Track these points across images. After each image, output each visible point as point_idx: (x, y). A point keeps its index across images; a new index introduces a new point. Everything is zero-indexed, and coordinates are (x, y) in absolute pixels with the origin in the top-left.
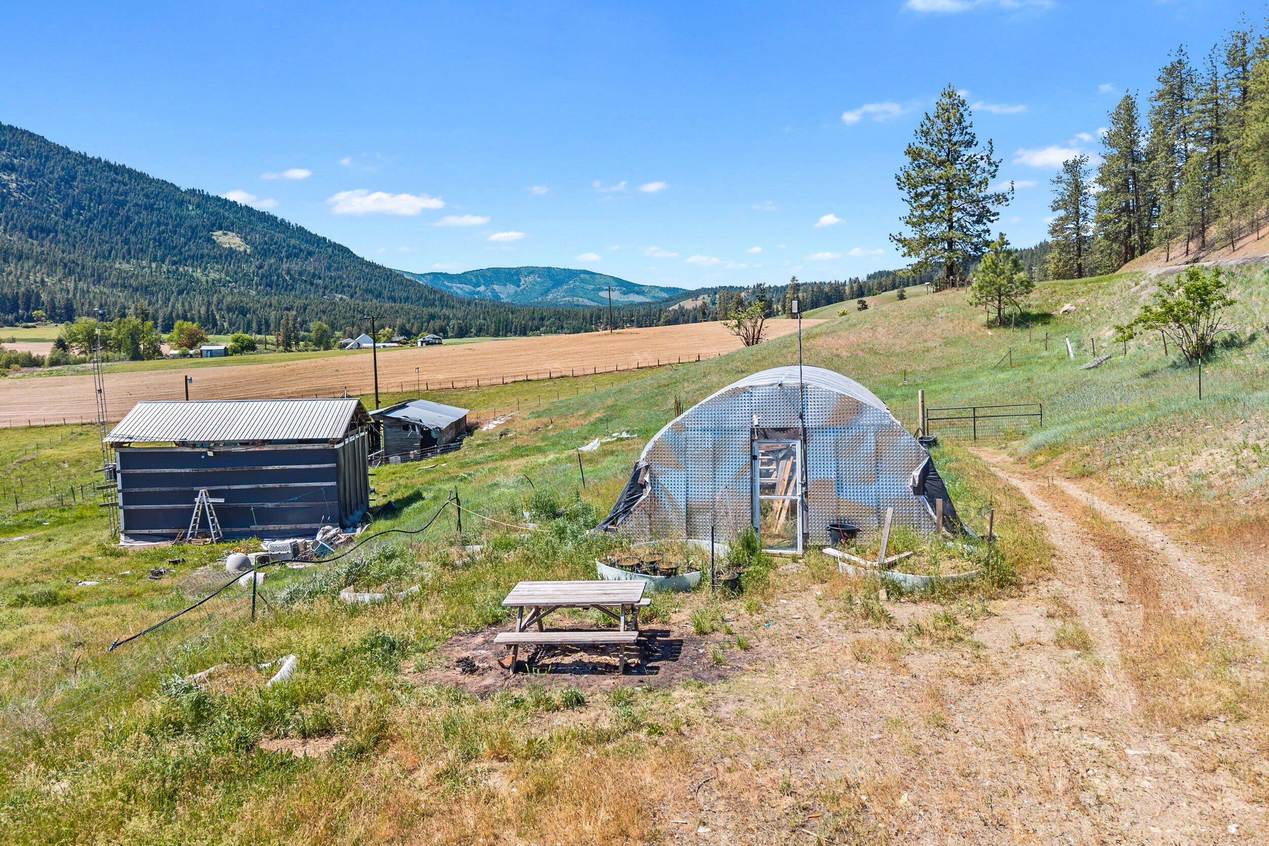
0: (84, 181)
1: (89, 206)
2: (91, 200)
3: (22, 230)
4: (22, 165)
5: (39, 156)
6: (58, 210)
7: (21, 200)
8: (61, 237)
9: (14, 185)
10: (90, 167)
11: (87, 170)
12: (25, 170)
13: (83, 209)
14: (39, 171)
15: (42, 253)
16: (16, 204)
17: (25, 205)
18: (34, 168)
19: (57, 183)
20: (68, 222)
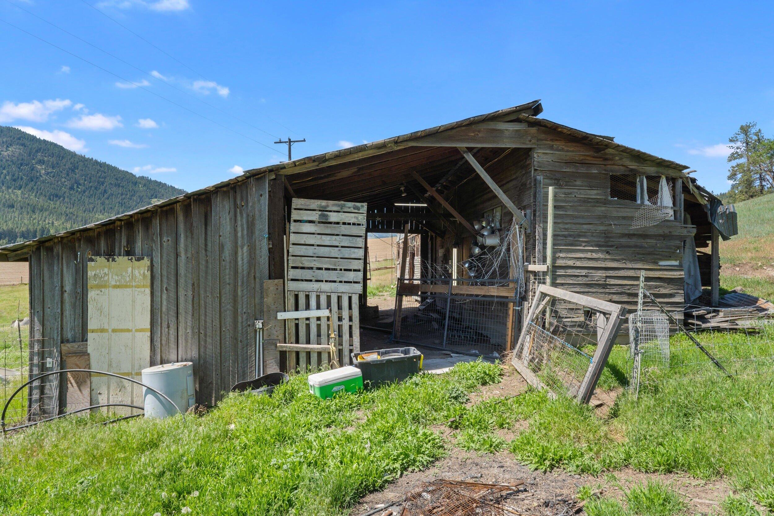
0: (82, 170)
1: (84, 183)
2: (85, 180)
3: (45, 196)
4: (49, 161)
5: (59, 156)
6: (67, 185)
7: (46, 180)
8: (66, 199)
9: (43, 171)
10: (86, 163)
11: (84, 164)
12: (50, 163)
13: (80, 185)
14: (58, 164)
15: (55, 208)
16: (43, 182)
17: (48, 182)
18: (55, 163)
19: (67, 171)
20: (71, 192)
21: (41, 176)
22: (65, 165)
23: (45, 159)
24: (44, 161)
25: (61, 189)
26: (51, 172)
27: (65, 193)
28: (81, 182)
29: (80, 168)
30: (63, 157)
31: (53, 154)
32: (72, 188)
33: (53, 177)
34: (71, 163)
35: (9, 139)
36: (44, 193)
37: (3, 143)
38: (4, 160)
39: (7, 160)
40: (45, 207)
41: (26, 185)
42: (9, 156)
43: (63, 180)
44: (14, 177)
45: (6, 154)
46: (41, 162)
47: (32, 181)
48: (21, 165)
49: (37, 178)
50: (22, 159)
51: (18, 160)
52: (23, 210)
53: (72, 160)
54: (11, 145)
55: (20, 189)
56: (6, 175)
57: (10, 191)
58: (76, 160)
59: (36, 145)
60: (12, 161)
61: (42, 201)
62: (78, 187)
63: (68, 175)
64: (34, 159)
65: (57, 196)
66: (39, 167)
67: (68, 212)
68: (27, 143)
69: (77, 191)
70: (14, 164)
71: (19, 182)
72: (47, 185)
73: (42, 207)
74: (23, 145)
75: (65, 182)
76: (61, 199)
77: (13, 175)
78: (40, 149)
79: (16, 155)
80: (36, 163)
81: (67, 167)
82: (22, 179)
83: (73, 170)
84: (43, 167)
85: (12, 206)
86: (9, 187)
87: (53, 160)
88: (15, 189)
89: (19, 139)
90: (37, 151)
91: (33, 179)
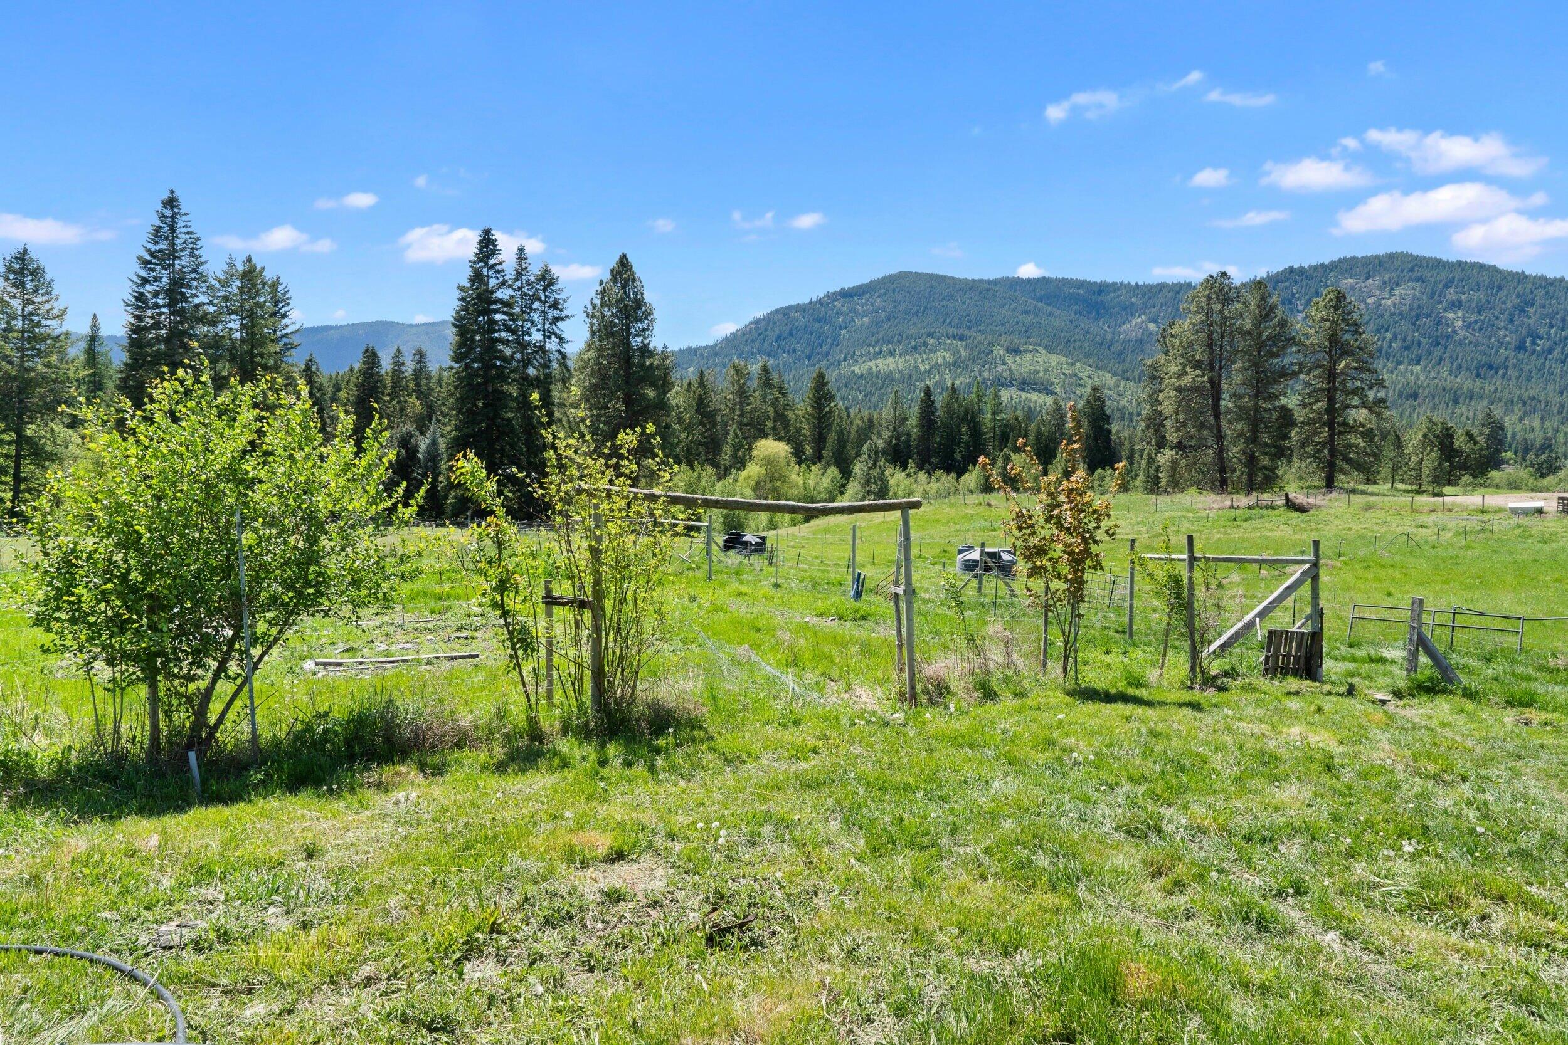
21: (1454, 332)
22: (1504, 303)
23: (1463, 297)
24: (1460, 302)
25: (1497, 352)
26: (1476, 322)
27: (1506, 358)
28: (1542, 331)
29: (1538, 302)
30: (1500, 288)
31: (1478, 284)
32: (1521, 347)
33: (1481, 329)
34: (1518, 296)
35: (1394, 274)
36: (1464, 365)
37: (1384, 283)
38: (1387, 315)
39: (1392, 314)
40: (1477, 390)
41: (1430, 353)
42: (1394, 305)
43: (1501, 333)
44: (1408, 342)
45: (1389, 302)
46: (1455, 305)
47: (1438, 344)
48: (1417, 317)
49: (1448, 337)
50: (1419, 307)
51: (1411, 309)
52: (1437, 400)
53: (1520, 289)
54: (1397, 284)
55: (1418, 363)
56: (1391, 341)
57: (1402, 368)
58: (1529, 286)
59: (1443, 275)
60: (1400, 314)
61: (1464, 381)
62: (1534, 343)
63: (1511, 321)
64: (1440, 302)
65: (1491, 367)
66: (1451, 316)
67: (1525, 396)
68: (1427, 274)
69: (1533, 352)
70: (1404, 318)
71: (1415, 352)
72: (1469, 349)
73: (1471, 391)
74: (1420, 279)
75: (1505, 336)
76: (1501, 372)
77: (1404, 340)
78: (1452, 281)
79: (1408, 301)
80: (1445, 309)
81: (1509, 305)
82: (1419, 344)
83: (1522, 310)
84: (1460, 314)
85: (1415, 396)
86: (1399, 363)
87: (1480, 296)
88: (1409, 364)
89: (1412, 270)
90: (1446, 286)
91: (1441, 340)
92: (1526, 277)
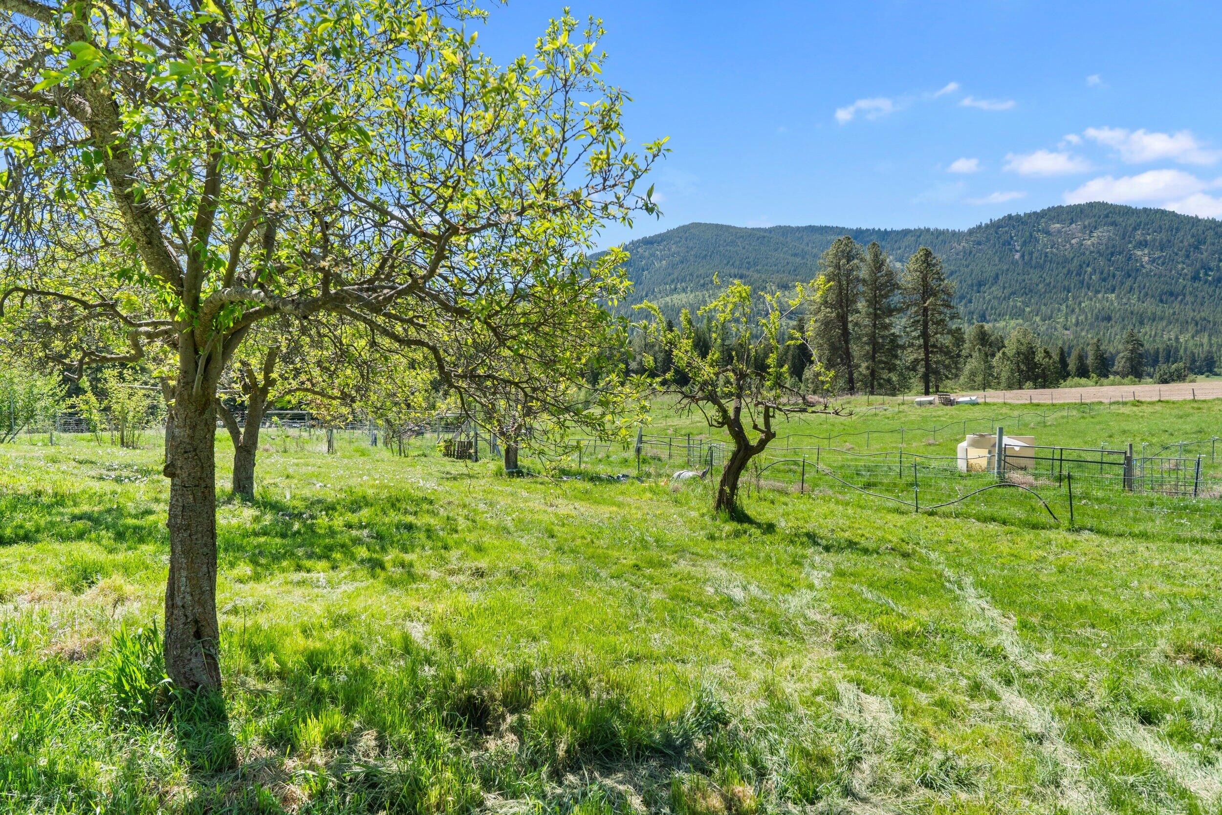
21: (1142, 266)
22: (1182, 242)
23: (1148, 237)
24: (1146, 241)
25: (1177, 281)
26: (1159, 258)
27: (1184, 287)
28: (1213, 264)
29: (1208, 242)
30: (1178, 230)
31: (1160, 227)
32: (1195, 278)
33: (1163, 264)
34: (1193, 236)
35: (1093, 220)
36: (1150, 293)
37: (1085, 227)
38: (1087, 253)
39: (1091, 252)
40: (1159, 313)
41: (1122, 283)
42: (1093, 244)
43: (1180, 266)
44: (1105, 275)
45: (1089, 242)
46: (1143, 244)
47: (1129, 276)
48: (1112, 254)
49: (1137, 270)
50: (1113, 246)
51: (1107, 248)
52: (1126, 322)
53: (1194, 230)
54: (1096, 228)
55: (1113, 291)
56: (1091, 274)
57: (1100, 296)
58: (1201, 228)
59: (1132, 221)
60: (1099, 252)
61: (1150, 306)
62: (1206, 274)
63: (1188, 256)
64: (1130, 242)
65: (1171, 294)
66: (1139, 253)
67: (1198, 318)
68: (1119, 220)
69: (1206, 281)
70: (1101, 255)
71: (1111, 282)
72: (1154, 279)
73: (1154, 314)
74: (1114, 224)
75: (1183, 269)
76: (1180, 298)
77: (1102, 273)
78: (1139, 225)
79: (1104, 241)
80: (1135, 248)
81: (1186, 244)
82: (1114, 276)
83: (1197, 248)
84: (1146, 252)
85: (1109, 319)
86: (1097, 292)
87: (1162, 236)
88: (1106, 293)
89: (1107, 216)
90: (1135, 229)
91: (1132, 272)
92: (1199, 220)
